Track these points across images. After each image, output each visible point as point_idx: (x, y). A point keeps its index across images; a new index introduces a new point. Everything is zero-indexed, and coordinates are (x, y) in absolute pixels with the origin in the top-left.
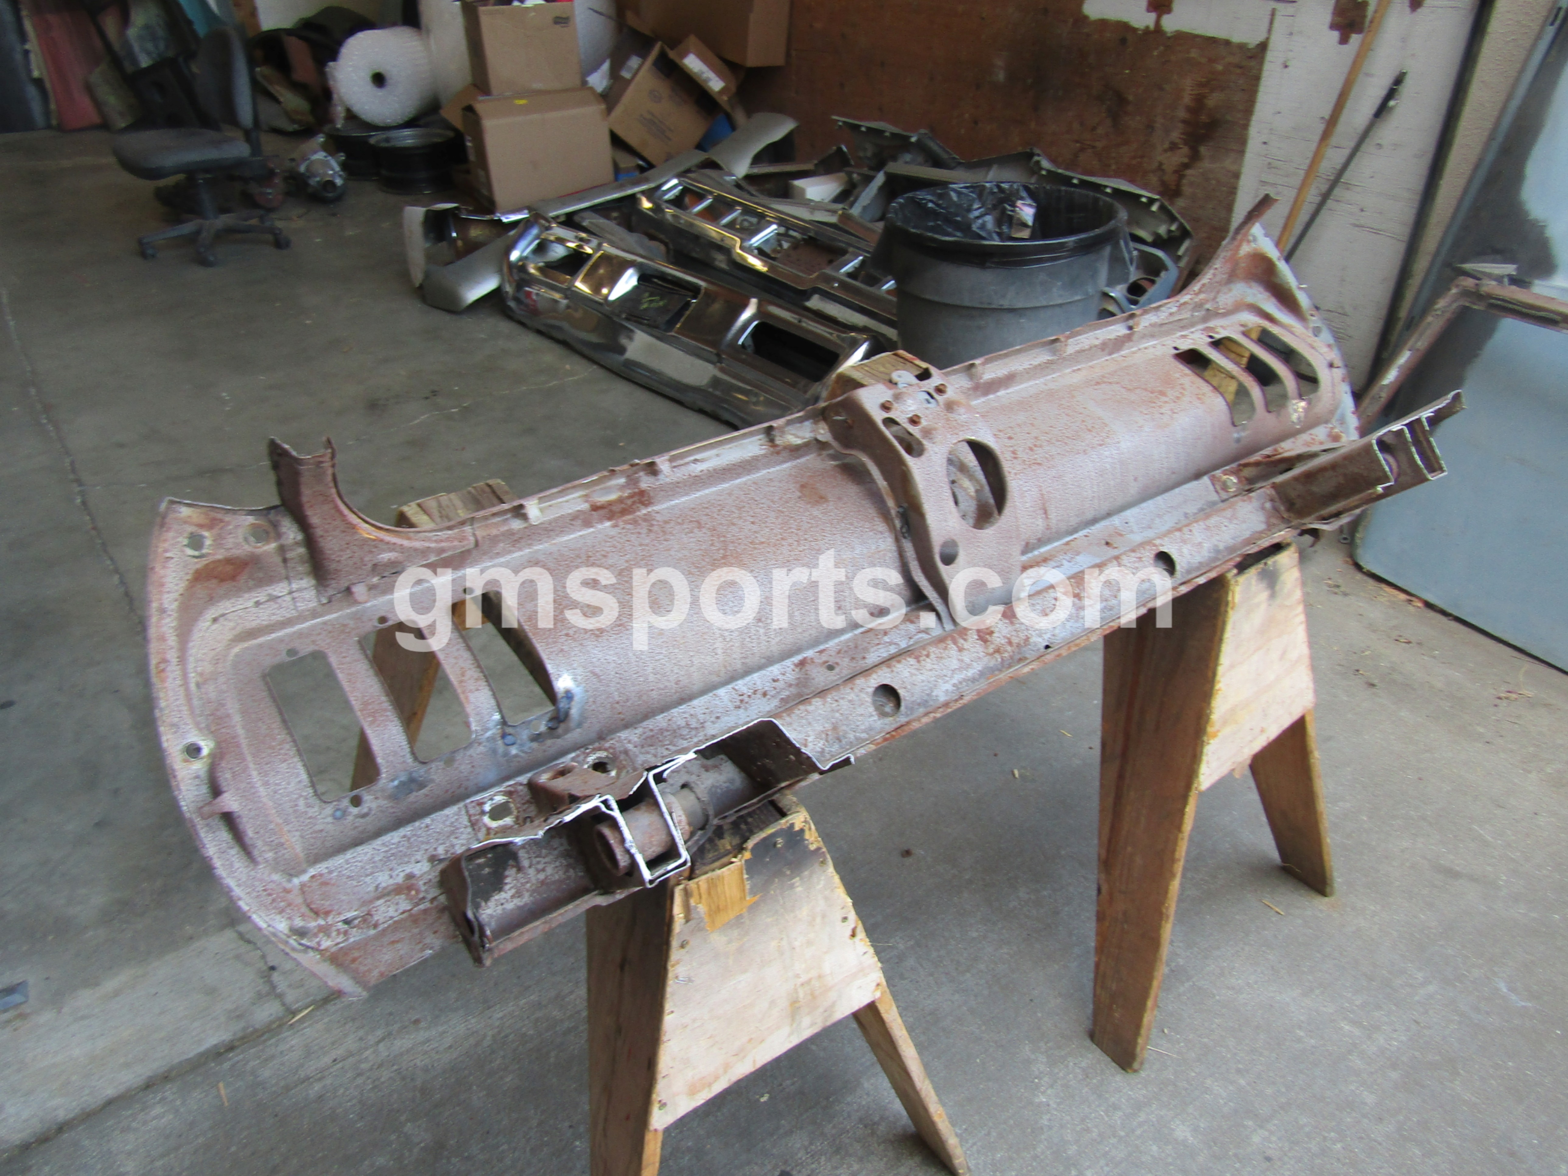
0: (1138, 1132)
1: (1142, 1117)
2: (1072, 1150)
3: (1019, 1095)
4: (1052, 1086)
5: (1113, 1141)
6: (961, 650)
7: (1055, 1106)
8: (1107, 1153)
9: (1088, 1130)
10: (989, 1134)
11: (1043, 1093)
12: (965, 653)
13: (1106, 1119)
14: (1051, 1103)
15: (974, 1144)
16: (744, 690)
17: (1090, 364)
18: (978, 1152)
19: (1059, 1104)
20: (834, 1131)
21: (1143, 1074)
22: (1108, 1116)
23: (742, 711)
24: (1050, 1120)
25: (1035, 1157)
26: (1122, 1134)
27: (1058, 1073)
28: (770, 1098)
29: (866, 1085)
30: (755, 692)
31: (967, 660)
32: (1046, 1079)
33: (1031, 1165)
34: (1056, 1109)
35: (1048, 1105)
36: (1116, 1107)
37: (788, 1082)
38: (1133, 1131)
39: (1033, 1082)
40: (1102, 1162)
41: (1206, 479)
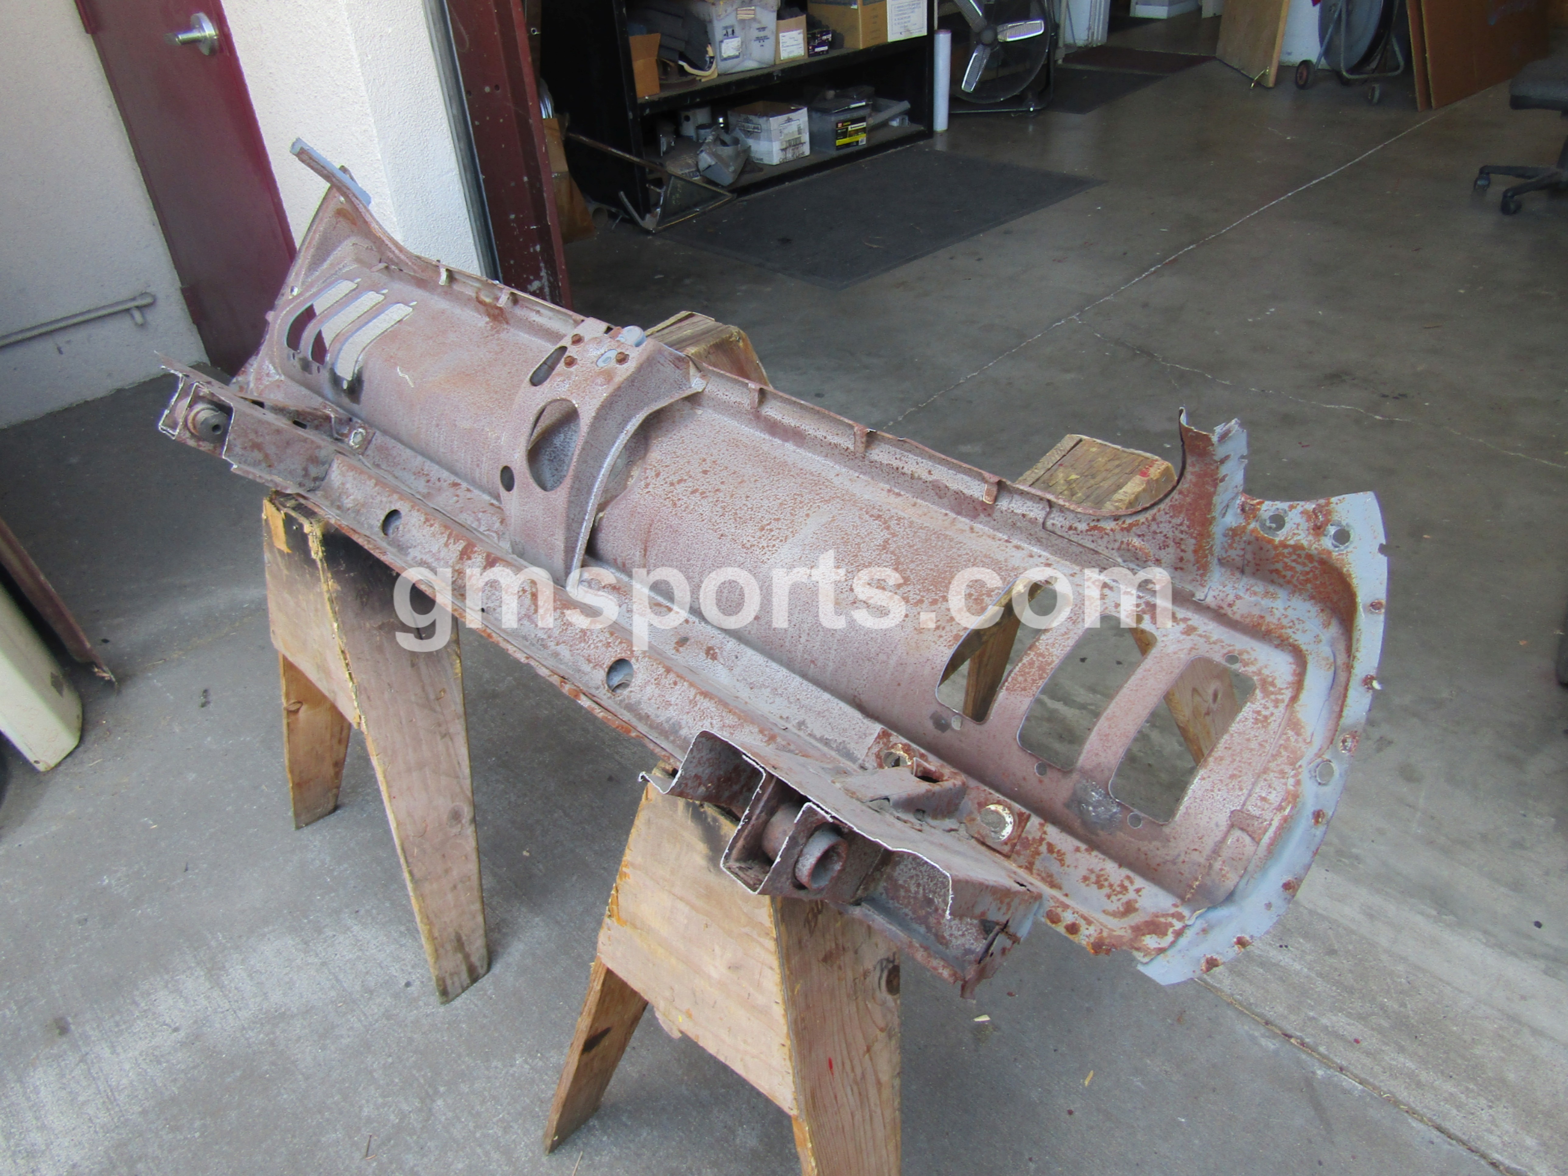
0: (479, 1150)
1: (495, 1156)
2: (465, 1088)
3: (525, 1040)
4: (532, 1068)
5: (471, 1125)
6: (446, 545)
7: (511, 1072)
8: (458, 1119)
9: (483, 1102)
10: (485, 1016)
11: (526, 1062)
12: (446, 550)
13: (495, 1120)
14: (514, 1069)
15: (476, 1006)
16: (426, 468)
17: (919, 501)
18: (468, 1009)
19: (513, 1075)
20: (494, 903)
21: (544, 1159)
22: (498, 1121)
23: (413, 477)
24: (496, 1067)
25: (459, 1056)
26: (478, 1135)
27: (546, 1074)
28: (527, 858)
29: (537, 919)
30: (427, 475)
31: (442, 555)
32: (540, 1063)
33: (452, 1052)
34: (507, 1073)
35: (511, 1066)
36: (506, 1129)
37: (541, 867)
38: (480, 1146)
39: (537, 1051)
40: (450, 1115)
41: (877, 728)
